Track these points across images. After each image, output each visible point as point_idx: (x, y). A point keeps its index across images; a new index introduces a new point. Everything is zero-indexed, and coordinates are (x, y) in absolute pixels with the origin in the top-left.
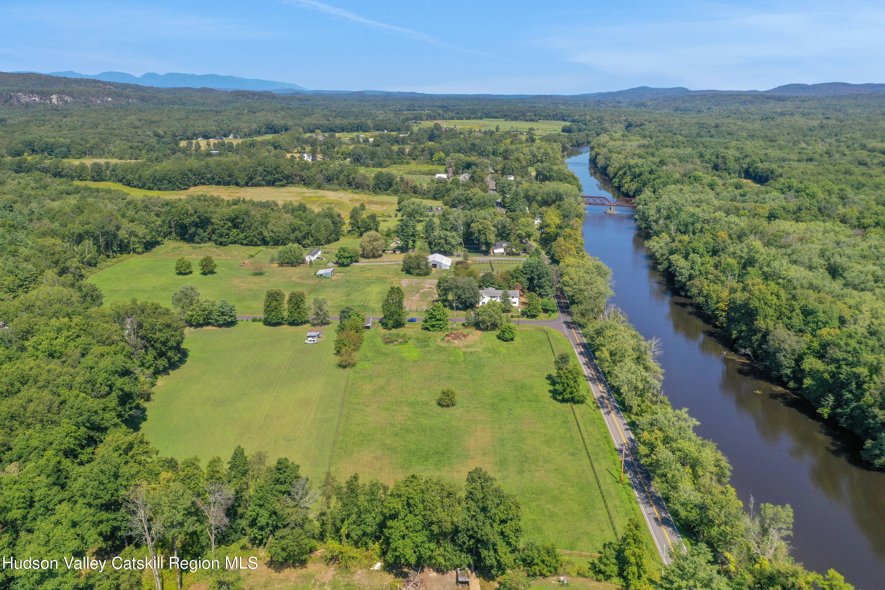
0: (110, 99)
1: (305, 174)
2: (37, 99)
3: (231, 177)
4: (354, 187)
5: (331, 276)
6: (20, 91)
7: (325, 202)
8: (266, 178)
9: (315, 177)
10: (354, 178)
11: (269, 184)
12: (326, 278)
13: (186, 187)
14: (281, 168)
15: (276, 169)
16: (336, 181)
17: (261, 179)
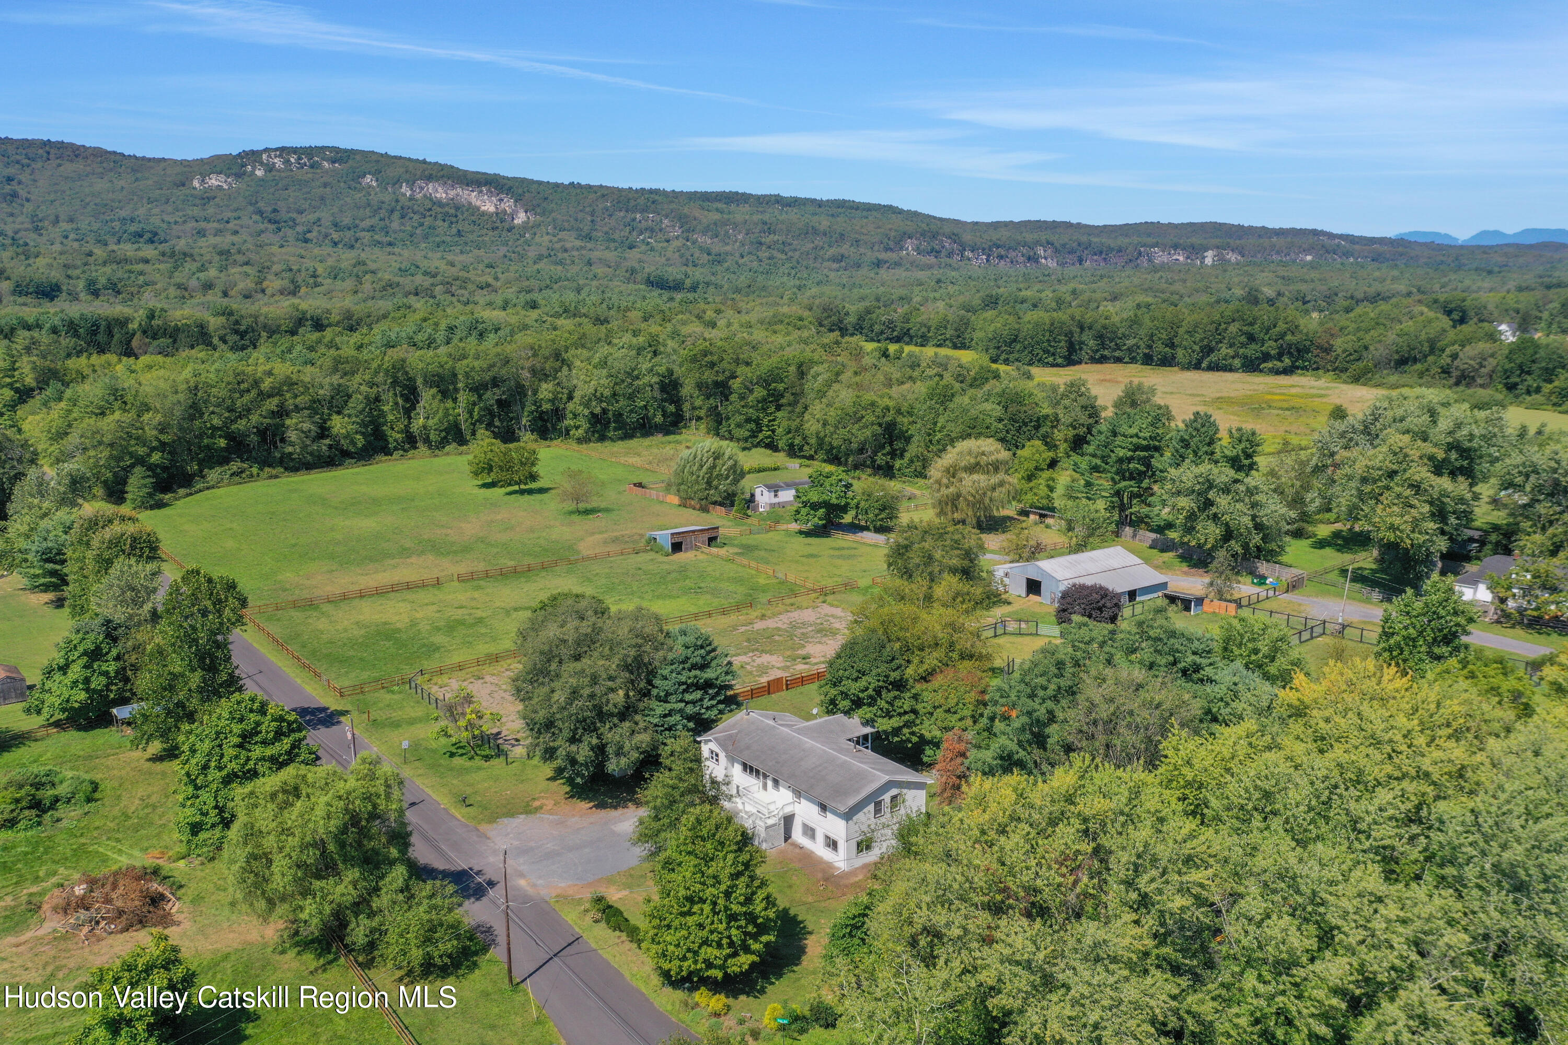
0: (1309, 258)
1: (1339, 344)
2: (1181, 258)
3: (1172, 346)
4: (1452, 381)
5: (677, 547)
6: (1156, 245)
7: (1285, 405)
8: (1241, 351)
9: (1365, 354)
10: (1455, 356)
11: (1251, 366)
12: (659, 550)
13: (1060, 361)
14: (1281, 327)
15: (1268, 330)
16: (1418, 366)
17: (1231, 352)
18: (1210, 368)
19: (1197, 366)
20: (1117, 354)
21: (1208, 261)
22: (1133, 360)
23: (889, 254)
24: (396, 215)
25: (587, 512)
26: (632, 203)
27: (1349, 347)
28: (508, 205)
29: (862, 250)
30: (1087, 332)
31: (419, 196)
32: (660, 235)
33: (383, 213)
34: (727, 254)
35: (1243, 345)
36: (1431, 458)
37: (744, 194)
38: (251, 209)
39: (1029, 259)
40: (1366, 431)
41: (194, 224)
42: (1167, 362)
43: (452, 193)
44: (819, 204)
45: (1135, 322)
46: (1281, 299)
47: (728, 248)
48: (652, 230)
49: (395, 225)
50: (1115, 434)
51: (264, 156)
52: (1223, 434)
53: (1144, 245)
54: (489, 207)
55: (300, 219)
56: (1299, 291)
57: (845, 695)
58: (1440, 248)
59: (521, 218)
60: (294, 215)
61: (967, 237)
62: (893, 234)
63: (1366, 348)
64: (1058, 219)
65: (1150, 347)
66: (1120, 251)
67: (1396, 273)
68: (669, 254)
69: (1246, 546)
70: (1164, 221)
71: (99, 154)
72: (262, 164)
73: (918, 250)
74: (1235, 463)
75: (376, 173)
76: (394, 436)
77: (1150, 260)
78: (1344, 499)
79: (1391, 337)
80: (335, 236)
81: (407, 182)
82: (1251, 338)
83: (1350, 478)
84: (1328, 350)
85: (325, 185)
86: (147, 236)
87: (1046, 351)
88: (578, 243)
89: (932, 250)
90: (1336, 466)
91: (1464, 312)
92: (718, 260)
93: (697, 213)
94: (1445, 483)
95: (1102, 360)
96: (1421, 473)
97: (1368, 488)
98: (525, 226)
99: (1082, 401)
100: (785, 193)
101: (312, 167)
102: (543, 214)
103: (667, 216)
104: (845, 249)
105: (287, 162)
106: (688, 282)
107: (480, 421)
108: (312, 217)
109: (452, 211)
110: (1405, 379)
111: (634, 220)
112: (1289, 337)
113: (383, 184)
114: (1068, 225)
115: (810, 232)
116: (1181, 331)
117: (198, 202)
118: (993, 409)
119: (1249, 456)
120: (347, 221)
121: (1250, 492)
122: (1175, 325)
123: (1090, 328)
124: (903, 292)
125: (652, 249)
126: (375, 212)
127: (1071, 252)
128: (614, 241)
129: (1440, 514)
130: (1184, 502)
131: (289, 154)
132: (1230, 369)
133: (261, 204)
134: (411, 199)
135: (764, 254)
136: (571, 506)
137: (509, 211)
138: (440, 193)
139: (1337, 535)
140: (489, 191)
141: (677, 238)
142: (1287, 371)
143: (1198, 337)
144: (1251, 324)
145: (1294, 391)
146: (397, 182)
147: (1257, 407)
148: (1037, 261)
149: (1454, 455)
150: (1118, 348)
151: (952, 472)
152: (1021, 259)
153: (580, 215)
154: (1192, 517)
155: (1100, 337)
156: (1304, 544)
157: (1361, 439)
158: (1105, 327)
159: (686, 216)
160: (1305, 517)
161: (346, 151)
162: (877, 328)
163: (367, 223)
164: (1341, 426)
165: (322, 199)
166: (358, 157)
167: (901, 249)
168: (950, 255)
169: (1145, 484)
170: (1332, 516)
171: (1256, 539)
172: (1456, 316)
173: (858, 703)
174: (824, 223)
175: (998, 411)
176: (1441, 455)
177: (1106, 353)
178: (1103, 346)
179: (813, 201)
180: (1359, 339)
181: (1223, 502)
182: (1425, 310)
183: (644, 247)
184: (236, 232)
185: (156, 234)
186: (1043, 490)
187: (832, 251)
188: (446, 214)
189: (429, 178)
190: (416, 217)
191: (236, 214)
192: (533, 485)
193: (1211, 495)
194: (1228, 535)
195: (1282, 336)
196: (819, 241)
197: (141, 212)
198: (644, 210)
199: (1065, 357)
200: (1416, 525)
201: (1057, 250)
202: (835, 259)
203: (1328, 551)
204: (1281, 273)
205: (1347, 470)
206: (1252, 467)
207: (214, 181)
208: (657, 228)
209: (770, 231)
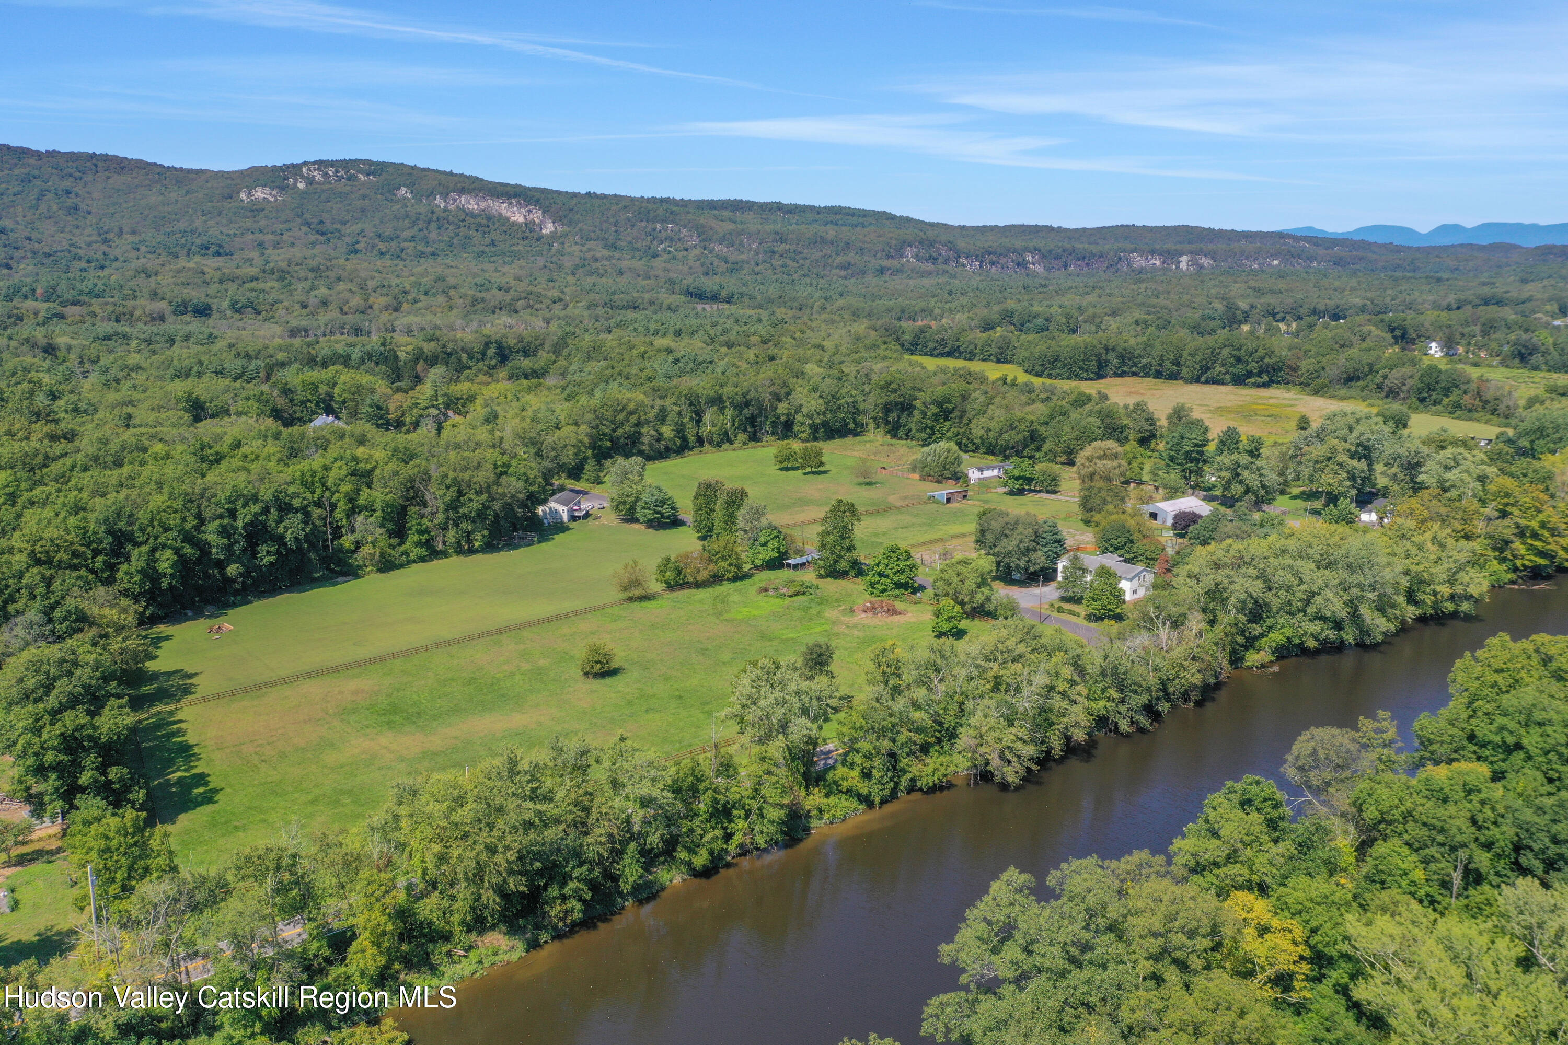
0: (1276, 262)
1: (1305, 365)
2: (1158, 263)
3: (1178, 364)
4: (1384, 394)
5: (948, 500)
6: (1135, 250)
7: (1267, 413)
8: (1231, 369)
9: (1322, 373)
10: (1385, 377)
11: (1239, 381)
12: (938, 502)
13: (1091, 376)
14: (1261, 352)
15: (1252, 354)
16: (1361, 383)
17: (1223, 370)
18: (1208, 382)
19: (1197, 380)
20: (1134, 369)
21: (1183, 265)
22: (1147, 375)
23: (890, 261)
24: (433, 225)
25: (870, 484)
26: (652, 214)
27: (1311, 367)
28: (536, 215)
29: (866, 258)
30: (1111, 353)
31: (452, 207)
32: (679, 244)
33: (421, 224)
34: (743, 262)
35: (1232, 365)
36: (1349, 451)
37: (748, 202)
38: (299, 220)
39: (1018, 265)
40: (1317, 437)
41: (251, 236)
42: (1173, 376)
43: (483, 205)
44: (817, 210)
45: (1148, 345)
46: (1254, 311)
47: (744, 257)
48: (672, 240)
49: (433, 235)
50: (1182, 438)
51: (304, 170)
52: (1243, 438)
53: (1124, 251)
54: (518, 217)
55: (346, 230)
56: (1269, 304)
57: (1112, 545)
58: (1398, 249)
59: (548, 228)
60: (339, 226)
61: (961, 244)
62: (894, 242)
63: (1323, 369)
64: (1041, 223)
65: (1160, 365)
66: (1101, 256)
67: (1353, 282)
68: (691, 263)
69: (1257, 496)
70: (1139, 223)
71: (140, 165)
72: (302, 176)
73: (917, 257)
74: (1251, 453)
75: (411, 186)
76: (692, 439)
77: (1129, 265)
78: (1306, 471)
79: (1342, 360)
80: (381, 246)
81: (441, 194)
82: (1239, 360)
83: (1309, 461)
84: (1295, 369)
85: (364, 197)
86: (213, 249)
87: (1081, 368)
88: (606, 253)
89: (930, 257)
90: (1302, 455)
91: (1405, 330)
92: (734, 268)
93: (713, 223)
94: (1355, 463)
95: (1122, 375)
96: (1343, 458)
97: (1317, 466)
98: (554, 236)
99: (1145, 415)
100: (786, 201)
101: (349, 179)
102: (570, 224)
103: (685, 227)
104: (851, 257)
105: (325, 175)
106: (724, 293)
107: (738, 428)
108: (357, 227)
109: (484, 222)
110: (1352, 392)
111: (654, 230)
112: (1267, 360)
113: (418, 197)
114: (1050, 229)
115: (818, 241)
116: (1185, 353)
117: (249, 214)
118: (1095, 421)
119: (1257, 450)
120: (388, 232)
121: (1259, 469)
122: (1180, 350)
123: (1113, 350)
124: (922, 304)
125: (674, 258)
126: (414, 223)
127: (1057, 258)
128: (638, 250)
129: (1352, 478)
130: (1225, 474)
131: (326, 167)
132: (1221, 383)
133: (307, 216)
134: (445, 210)
135: (777, 263)
136: (861, 480)
137: (537, 221)
138: (472, 204)
139: (1303, 493)
140: (519, 203)
141: (695, 246)
142: (1265, 385)
143: (1198, 358)
144: (1239, 350)
145: (1271, 401)
146: (431, 194)
147: (1247, 414)
148: (1026, 267)
149: (1360, 449)
150: (1135, 365)
151: (1090, 459)
152: (1011, 265)
153: (605, 225)
154: (1229, 482)
155: (1121, 357)
156: (1286, 497)
157: (1315, 441)
158: (1125, 349)
159: (703, 226)
160: (1286, 483)
161: (378, 163)
162: (931, 345)
163: (408, 233)
164: (1305, 433)
165: (363, 210)
166: (390, 169)
167: (902, 256)
168: (946, 262)
169: (1200, 465)
170: (1300, 483)
171: (1263, 492)
172: (1398, 333)
173: (1117, 548)
174: (831, 232)
175: (1098, 422)
176: (1353, 449)
177: (1126, 369)
178: (1124, 363)
179: (812, 208)
180: (1319, 362)
181: (1245, 474)
182: (1373, 328)
183: (666, 256)
184: (292, 245)
185: (220, 246)
186: (1137, 470)
187: (839, 259)
188: (479, 225)
189: (462, 191)
190: (451, 227)
191: (286, 226)
192: (821, 469)
193: (1239, 470)
194: (1247, 491)
195: (1262, 359)
196: (827, 250)
197: (198, 224)
198: (664, 221)
199: (1096, 373)
200: (1340, 483)
201: (1045, 256)
202: (843, 267)
203: (1299, 501)
204: (1252, 283)
205: (1308, 457)
206: (1259, 455)
207: (260, 193)
208: (676, 238)
209: (783, 240)
